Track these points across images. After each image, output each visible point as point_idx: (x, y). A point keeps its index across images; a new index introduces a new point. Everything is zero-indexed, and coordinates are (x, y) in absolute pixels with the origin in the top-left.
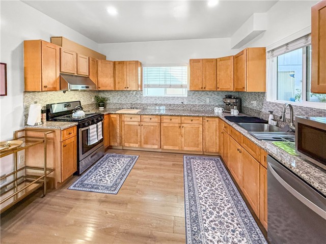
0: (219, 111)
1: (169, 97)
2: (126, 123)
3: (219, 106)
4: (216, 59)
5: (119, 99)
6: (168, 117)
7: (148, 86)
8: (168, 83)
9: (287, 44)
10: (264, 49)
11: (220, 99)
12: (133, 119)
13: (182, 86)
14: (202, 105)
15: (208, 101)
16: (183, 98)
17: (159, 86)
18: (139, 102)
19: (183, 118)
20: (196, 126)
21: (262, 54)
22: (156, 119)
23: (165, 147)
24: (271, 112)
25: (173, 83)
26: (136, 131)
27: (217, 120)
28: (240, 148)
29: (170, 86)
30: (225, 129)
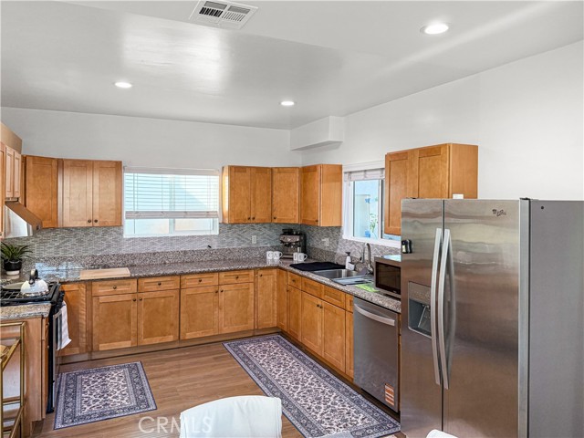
0: (273, 257)
1: (184, 238)
2: (102, 299)
3: (274, 249)
4: (272, 169)
5: (58, 247)
6: (196, 276)
7: (137, 215)
8: (179, 208)
9: (365, 171)
10: (341, 167)
11: (274, 236)
12: (119, 289)
13: (207, 214)
14: (245, 249)
15: (254, 242)
16: (209, 238)
17: (162, 215)
18: (112, 251)
19: (222, 275)
20: (244, 286)
21: (337, 173)
22: (172, 284)
23: (189, 336)
24: (349, 253)
25: (189, 209)
26: (125, 313)
27: (275, 272)
28: (320, 302)
29: (186, 215)
30: (293, 284)
